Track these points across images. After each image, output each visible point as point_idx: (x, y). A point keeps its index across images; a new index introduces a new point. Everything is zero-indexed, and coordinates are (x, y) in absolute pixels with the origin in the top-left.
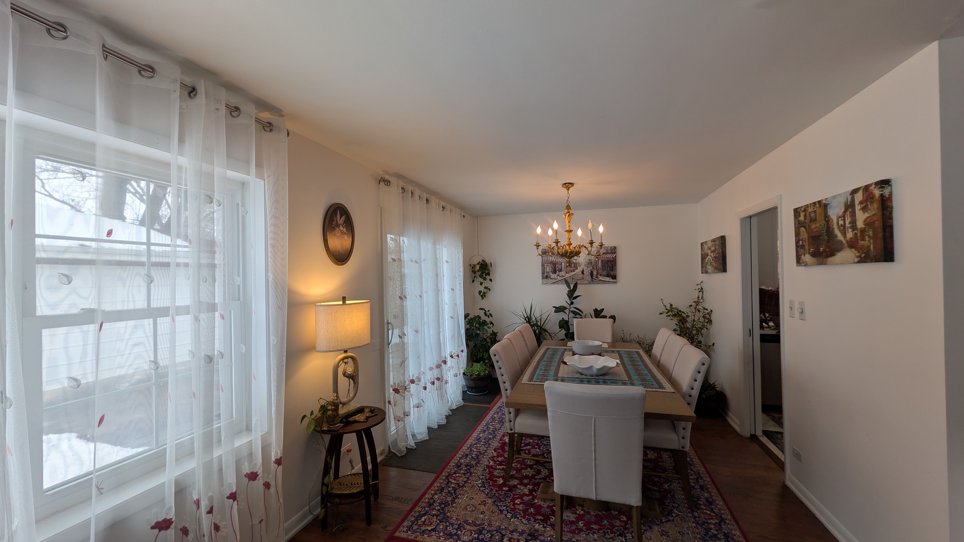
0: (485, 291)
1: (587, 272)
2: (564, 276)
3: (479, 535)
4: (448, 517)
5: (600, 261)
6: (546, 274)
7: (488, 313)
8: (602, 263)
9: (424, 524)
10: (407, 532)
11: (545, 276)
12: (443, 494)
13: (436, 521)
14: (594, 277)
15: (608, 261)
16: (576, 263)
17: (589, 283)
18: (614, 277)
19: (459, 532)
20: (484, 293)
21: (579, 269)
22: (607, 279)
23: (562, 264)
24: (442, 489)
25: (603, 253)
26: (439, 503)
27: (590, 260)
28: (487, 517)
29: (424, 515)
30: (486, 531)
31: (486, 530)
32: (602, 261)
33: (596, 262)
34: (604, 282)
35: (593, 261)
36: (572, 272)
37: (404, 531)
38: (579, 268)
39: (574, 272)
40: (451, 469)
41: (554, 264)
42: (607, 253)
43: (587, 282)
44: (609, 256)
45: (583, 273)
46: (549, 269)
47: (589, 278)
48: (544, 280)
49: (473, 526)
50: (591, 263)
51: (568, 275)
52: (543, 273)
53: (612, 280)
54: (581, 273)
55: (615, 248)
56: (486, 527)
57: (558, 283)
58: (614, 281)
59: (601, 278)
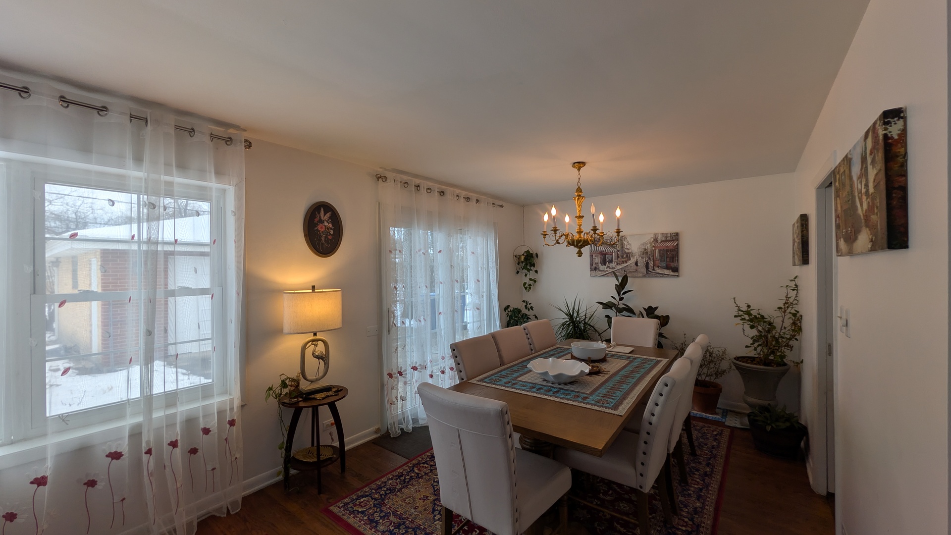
0: (531, 282)
1: (642, 263)
2: (614, 268)
3: (395, 528)
4: (384, 503)
5: (657, 251)
6: (594, 266)
7: (529, 306)
8: (660, 253)
9: (359, 505)
10: (340, 508)
11: (593, 267)
12: (399, 480)
13: (371, 505)
14: (650, 270)
15: (668, 251)
16: (629, 253)
17: (644, 276)
18: (676, 270)
19: (381, 521)
20: (530, 285)
21: (633, 260)
22: (666, 272)
23: (612, 255)
24: (400, 477)
25: (662, 241)
26: (387, 488)
27: (645, 249)
28: (415, 513)
29: (367, 496)
30: (404, 527)
31: (405, 525)
32: (660, 250)
33: (653, 252)
34: (662, 275)
35: (649, 250)
36: (623, 263)
37: (339, 507)
38: (632, 258)
39: (626, 263)
40: (423, 459)
41: (604, 254)
42: (666, 241)
43: (641, 275)
44: (669, 244)
45: (636, 264)
46: (597, 260)
47: (644, 270)
48: (593, 272)
49: (397, 518)
50: (647, 253)
51: (619, 267)
52: (591, 265)
53: (672, 273)
54: (634, 264)
55: (677, 234)
56: (408, 522)
57: (607, 276)
58: (676, 274)
59: (658, 271)
